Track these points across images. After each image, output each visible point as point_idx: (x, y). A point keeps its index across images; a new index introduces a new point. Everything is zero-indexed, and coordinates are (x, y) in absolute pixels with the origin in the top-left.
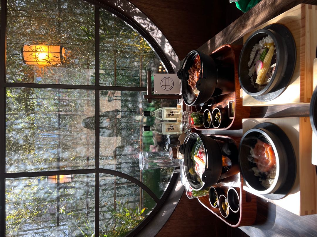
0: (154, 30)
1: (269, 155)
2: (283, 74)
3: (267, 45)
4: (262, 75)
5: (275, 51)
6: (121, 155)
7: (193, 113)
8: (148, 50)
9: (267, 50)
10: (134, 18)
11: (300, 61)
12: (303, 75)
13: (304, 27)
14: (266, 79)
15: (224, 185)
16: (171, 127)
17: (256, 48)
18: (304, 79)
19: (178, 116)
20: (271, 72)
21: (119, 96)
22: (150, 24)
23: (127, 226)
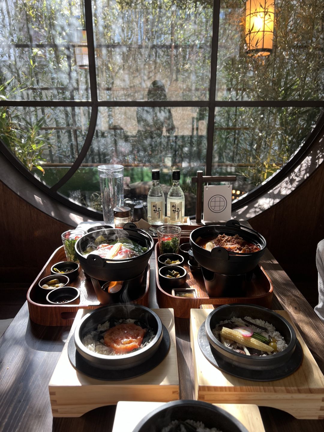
0: (291, 184)
1: (127, 345)
2: (236, 364)
3: (273, 342)
4: (233, 335)
5: (266, 353)
6: (115, 136)
7: (178, 240)
8: (262, 175)
9: (268, 343)
10: (309, 156)
11: (254, 387)
12: (235, 389)
13: (299, 391)
14: (228, 341)
15: (81, 282)
16: (158, 210)
17: (270, 327)
18: (230, 391)
19: (173, 219)
20: (238, 348)
21: (197, 133)
22: (300, 179)
23: (18, 146)
